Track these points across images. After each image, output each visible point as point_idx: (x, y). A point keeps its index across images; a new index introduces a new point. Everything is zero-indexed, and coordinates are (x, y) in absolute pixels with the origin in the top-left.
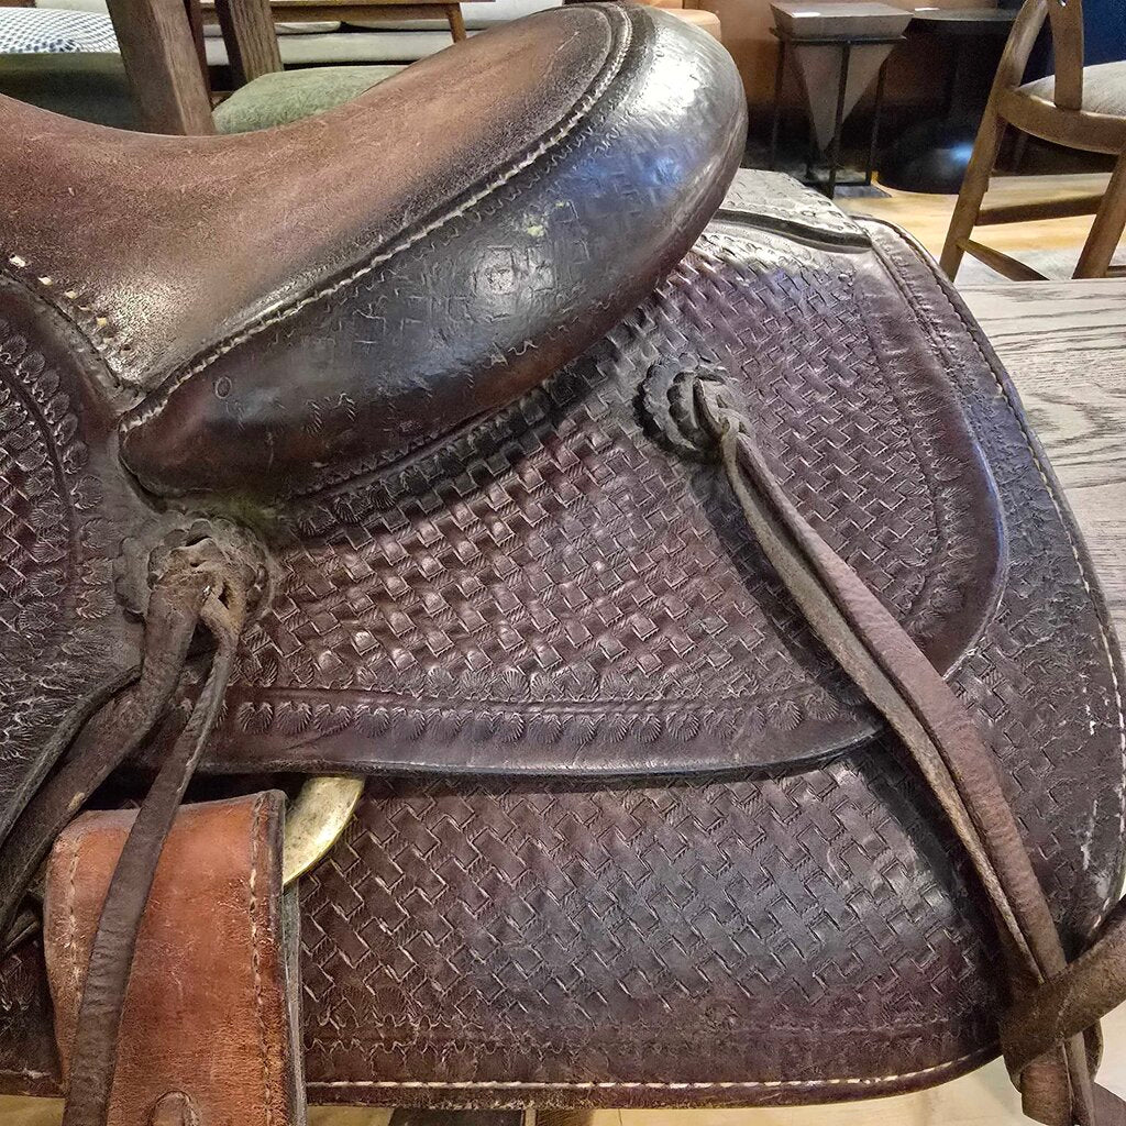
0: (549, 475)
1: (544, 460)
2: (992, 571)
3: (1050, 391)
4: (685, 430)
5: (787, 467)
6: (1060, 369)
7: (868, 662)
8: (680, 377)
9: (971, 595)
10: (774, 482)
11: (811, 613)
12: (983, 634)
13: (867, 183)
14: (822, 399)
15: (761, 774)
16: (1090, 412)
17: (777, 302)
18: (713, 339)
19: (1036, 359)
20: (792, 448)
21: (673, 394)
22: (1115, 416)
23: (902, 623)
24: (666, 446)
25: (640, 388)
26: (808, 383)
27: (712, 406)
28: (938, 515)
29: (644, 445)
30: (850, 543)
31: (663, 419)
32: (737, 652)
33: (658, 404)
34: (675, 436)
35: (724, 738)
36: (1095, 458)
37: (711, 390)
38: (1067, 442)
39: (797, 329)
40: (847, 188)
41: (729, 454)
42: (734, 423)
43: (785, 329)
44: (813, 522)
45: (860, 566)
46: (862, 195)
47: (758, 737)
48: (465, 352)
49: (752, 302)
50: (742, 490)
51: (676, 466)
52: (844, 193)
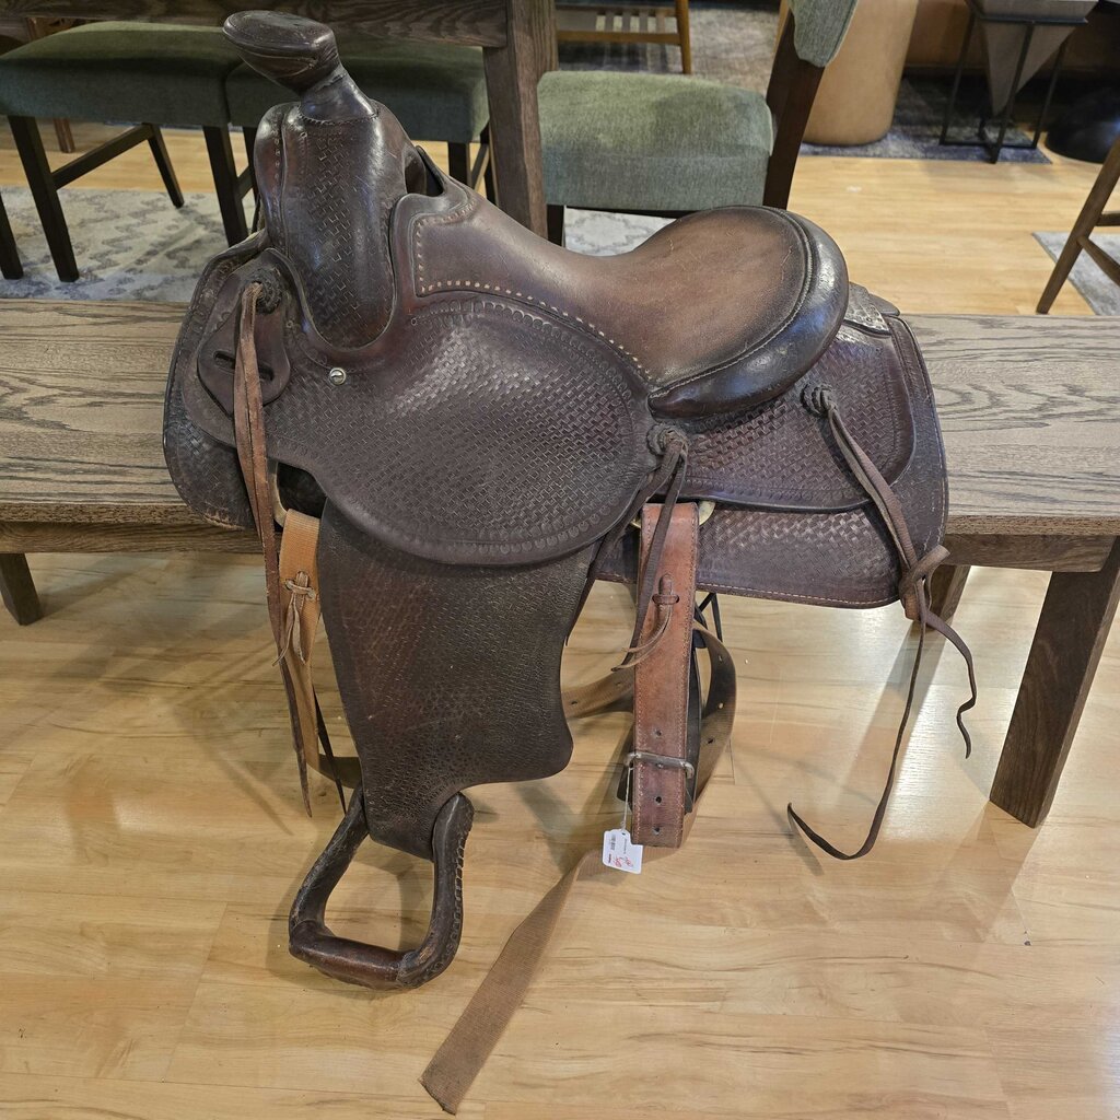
0: (771, 418)
1: (770, 413)
2: (908, 458)
3: (978, 384)
4: (816, 407)
5: (848, 420)
6: (988, 371)
7: (867, 481)
8: (816, 389)
9: (900, 465)
10: (843, 425)
11: (852, 466)
12: (901, 477)
13: (1033, 146)
14: (863, 396)
15: (828, 513)
16: (992, 396)
17: (852, 359)
18: (828, 373)
19: (979, 365)
20: (850, 414)
21: (813, 394)
22: (1002, 399)
23: (879, 470)
24: (809, 411)
25: (803, 391)
26: (859, 390)
27: (826, 400)
28: (895, 439)
29: (803, 410)
30: (865, 447)
31: (809, 403)
32: (826, 477)
33: (808, 397)
34: (813, 409)
35: (819, 502)
36: (985, 418)
37: (826, 393)
38: (975, 410)
39: (858, 370)
40: (1012, 151)
41: (830, 416)
42: (833, 406)
43: (854, 370)
44: (855, 439)
45: (867, 454)
46: (1025, 159)
47: (829, 501)
48: (760, 386)
49: (843, 359)
50: (833, 428)
51: (812, 418)
52: (1008, 157)
